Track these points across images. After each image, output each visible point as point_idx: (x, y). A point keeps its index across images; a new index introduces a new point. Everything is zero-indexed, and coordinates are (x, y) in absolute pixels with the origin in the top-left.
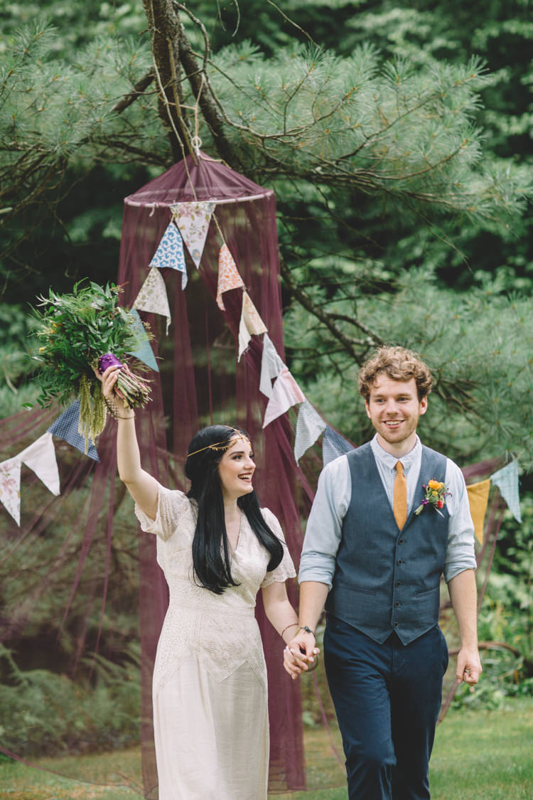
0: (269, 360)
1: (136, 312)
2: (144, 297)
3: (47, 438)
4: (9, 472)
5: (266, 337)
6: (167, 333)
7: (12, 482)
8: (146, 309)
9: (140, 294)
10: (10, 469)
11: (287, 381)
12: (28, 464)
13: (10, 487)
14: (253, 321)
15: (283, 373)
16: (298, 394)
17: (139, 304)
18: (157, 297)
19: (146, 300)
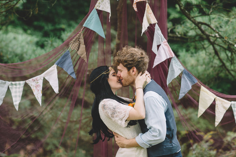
0: (158, 36)
1: (96, 10)
2: (99, 4)
3: (54, 67)
4: (38, 82)
5: (157, 25)
6: (110, 21)
7: (39, 86)
8: (100, 9)
9: (98, 2)
10: (38, 80)
11: (166, 46)
12: (46, 78)
13: (38, 88)
14: (150, 17)
15: (164, 42)
16: (171, 53)
17: (97, 6)
18: (105, 3)
19: (100, 5)
